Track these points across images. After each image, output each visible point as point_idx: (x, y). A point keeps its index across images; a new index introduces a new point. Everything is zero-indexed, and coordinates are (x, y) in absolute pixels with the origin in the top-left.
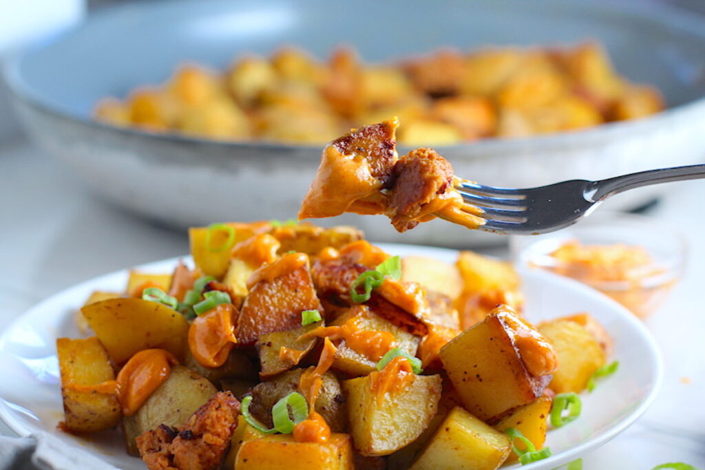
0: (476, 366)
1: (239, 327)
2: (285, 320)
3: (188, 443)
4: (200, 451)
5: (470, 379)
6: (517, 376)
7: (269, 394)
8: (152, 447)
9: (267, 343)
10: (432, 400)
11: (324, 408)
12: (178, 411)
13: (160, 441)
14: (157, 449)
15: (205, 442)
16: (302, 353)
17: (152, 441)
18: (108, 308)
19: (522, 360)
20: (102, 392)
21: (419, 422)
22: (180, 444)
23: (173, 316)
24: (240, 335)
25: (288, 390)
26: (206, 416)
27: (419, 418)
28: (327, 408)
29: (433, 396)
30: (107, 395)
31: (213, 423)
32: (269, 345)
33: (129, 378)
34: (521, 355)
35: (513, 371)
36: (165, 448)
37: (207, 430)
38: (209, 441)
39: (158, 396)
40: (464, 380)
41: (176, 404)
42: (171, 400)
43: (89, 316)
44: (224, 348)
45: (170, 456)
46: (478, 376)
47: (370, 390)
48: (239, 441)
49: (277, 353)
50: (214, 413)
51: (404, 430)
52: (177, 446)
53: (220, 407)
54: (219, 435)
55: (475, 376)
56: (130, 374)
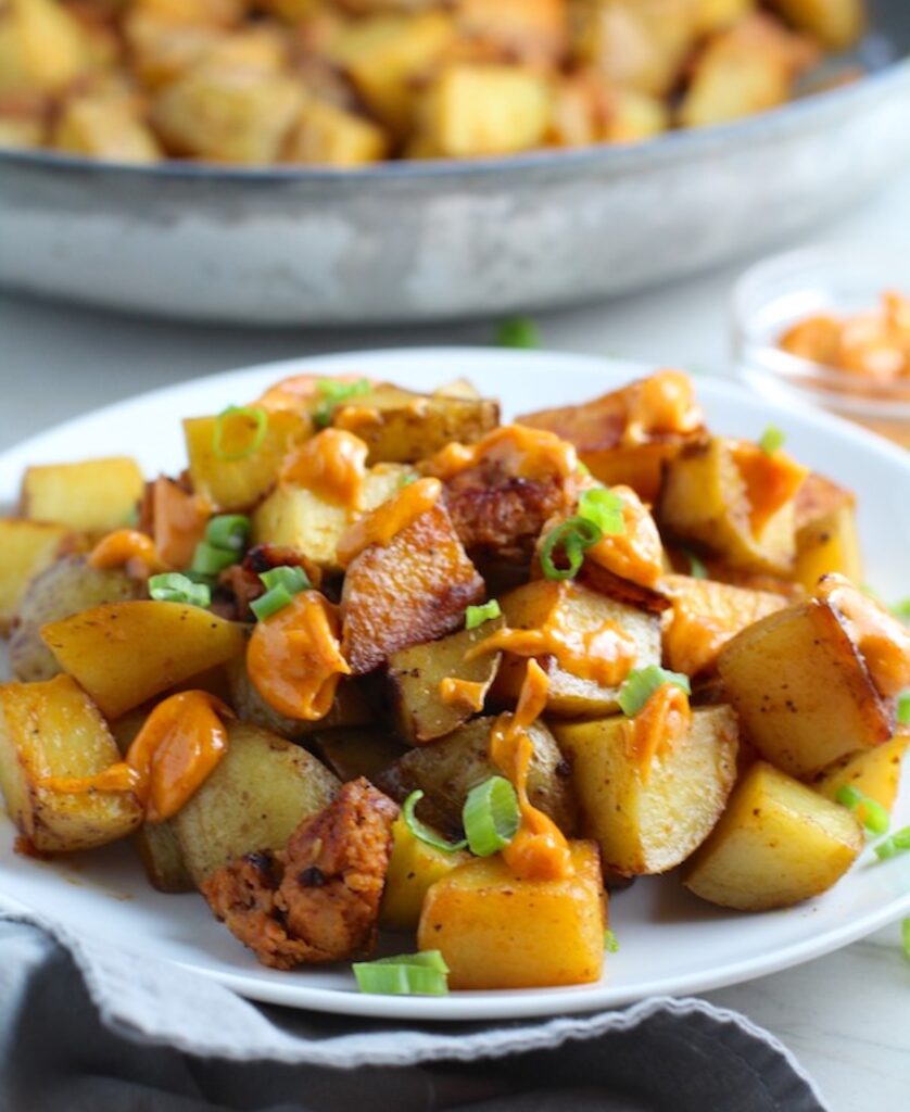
0: (785, 687)
2: (422, 613)
3: (317, 893)
4: (343, 906)
5: (774, 708)
6: (861, 705)
7: (432, 770)
8: (238, 900)
9: (410, 670)
10: (724, 754)
11: (541, 793)
12: (264, 817)
13: (250, 887)
14: (248, 902)
15: (350, 889)
16: (486, 686)
17: (236, 891)
18: (92, 624)
19: (870, 677)
20: (107, 788)
21: (711, 799)
22: (301, 895)
23: (214, 626)
24: (353, 658)
25: (471, 762)
26: (344, 842)
27: (708, 792)
28: (546, 791)
29: (726, 746)
30: (115, 793)
31: (359, 852)
32: (416, 673)
33: (152, 756)
34: (868, 667)
35: (854, 696)
36: (264, 899)
37: (352, 867)
38: (357, 888)
39: (219, 789)
40: (763, 710)
41: (258, 804)
42: (245, 796)
43: (57, 643)
44: (325, 683)
45: (278, 916)
46: (789, 704)
47: (625, 756)
48: (408, 873)
49: (436, 689)
50: (357, 834)
51: (689, 820)
52: (297, 900)
53: (364, 818)
54: (372, 872)
55: (784, 704)
56: (152, 749)
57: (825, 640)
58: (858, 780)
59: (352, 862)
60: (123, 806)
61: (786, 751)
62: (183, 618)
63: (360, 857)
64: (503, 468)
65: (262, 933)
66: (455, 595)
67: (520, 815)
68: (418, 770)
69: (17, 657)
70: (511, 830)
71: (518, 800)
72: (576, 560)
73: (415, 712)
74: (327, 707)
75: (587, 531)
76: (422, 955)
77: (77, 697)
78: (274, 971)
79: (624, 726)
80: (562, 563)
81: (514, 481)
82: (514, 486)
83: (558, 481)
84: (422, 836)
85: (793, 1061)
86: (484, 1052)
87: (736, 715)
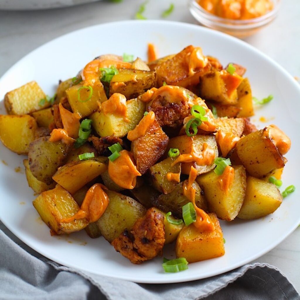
0: (257, 158)
1: (138, 166)
3: (147, 245)
4: (155, 248)
5: (253, 163)
6: (277, 160)
7: (167, 199)
8: (123, 246)
9: (157, 172)
10: (243, 180)
11: (199, 202)
12: (124, 220)
13: (125, 242)
14: (125, 246)
15: (157, 243)
16: (179, 174)
17: (122, 244)
18: (67, 174)
19: (280, 153)
20: (79, 218)
21: (241, 194)
22: (143, 246)
23: (99, 166)
24: (141, 171)
25: (178, 196)
26: (154, 231)
27: (240, 192)
28: (200, 201)
29: (243, 178)
30: (81, 219)
31: (158, 234)
32: (159, 173)
33: (89, 207)
34: (279, 151)
35: (275, 158)
36: (130, 246)
37: (157, 238)
38: (159, 243)
39: (109, 214)
40: (250, 164)
41: (122, 217)
42: (118, 215)
43: (58, 180)
44: (134, 179)
45: (135, 250)
46: (257, 162)
47: (221, 190)
48: (169, 233)
49: (166, 177)
50: (157, 228)
51: (237, 202)
52: (142, 247)
53: (157, 223)
54: (162, 238)
55: (256, 162)
56: (89, 205)
57: (268, 147)
58: (274, 174)
59: (157, 236)
60: (83, 222)
61: (256, 172)
62: (91, 166)
63: (159, 235)
64: (165, 98)
65: (134, 257)
66: (163, 144)
67: (195, 211)
68: (164, 200)
69: (34, 171)
70: (194, 216)
71: (194, 207)
72: (196, 131)
73: (161, 185)
74: (135, 184)
75: (197, 121)
76: (180, 259)
77: (64, 192)
78: (136, 265)
79: (219, 181)
80: (192, 131)
81: (171, 105)
82: (172, 107)
83: (183, 102)
84: (171, 222)
85: (281, 272)
86: (210, 294)
87: (245, 169)
